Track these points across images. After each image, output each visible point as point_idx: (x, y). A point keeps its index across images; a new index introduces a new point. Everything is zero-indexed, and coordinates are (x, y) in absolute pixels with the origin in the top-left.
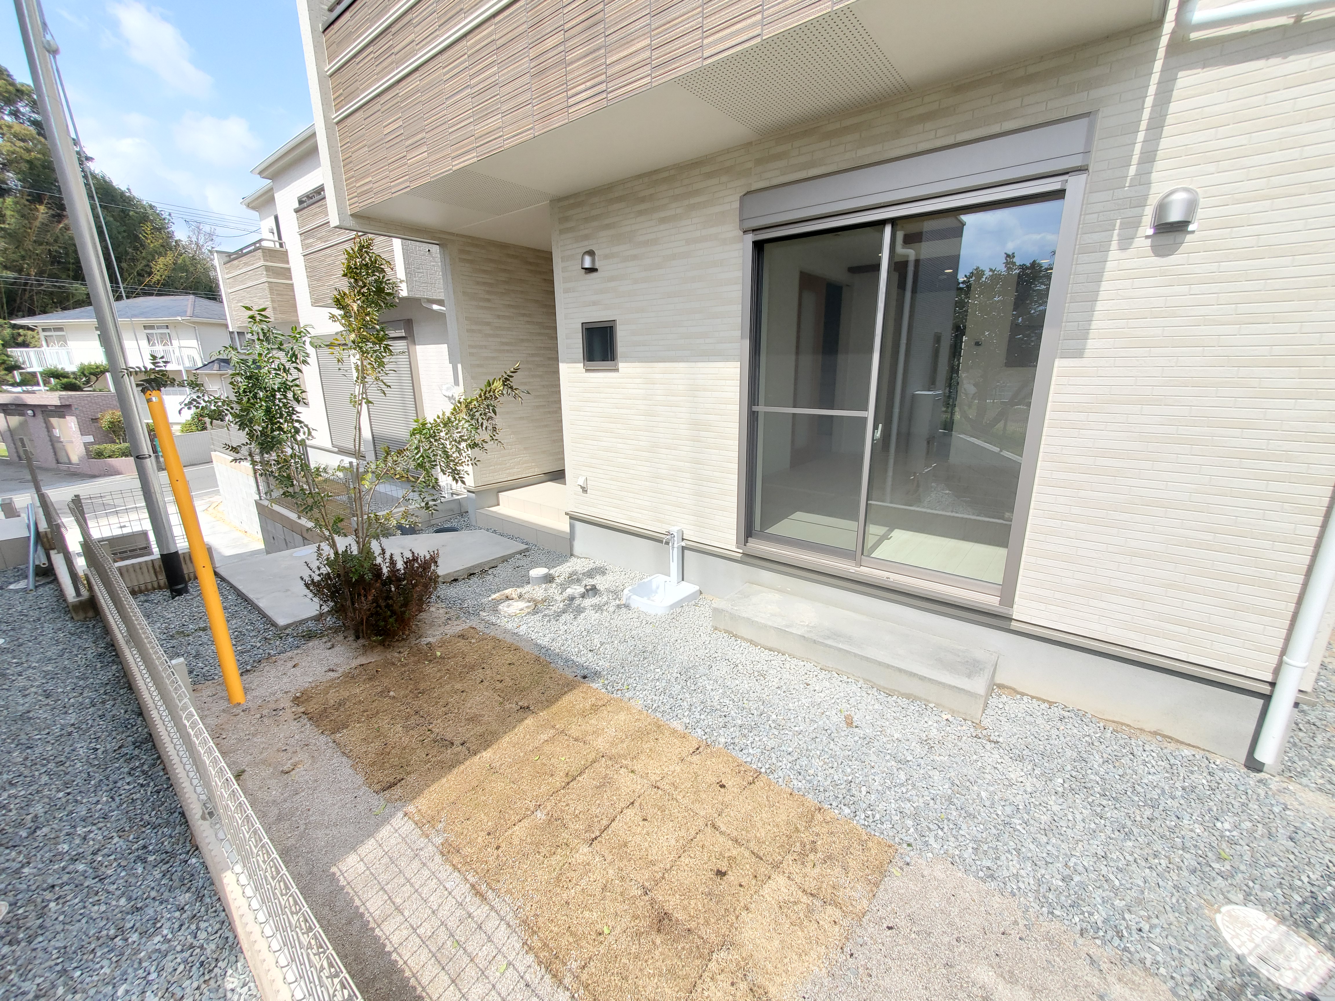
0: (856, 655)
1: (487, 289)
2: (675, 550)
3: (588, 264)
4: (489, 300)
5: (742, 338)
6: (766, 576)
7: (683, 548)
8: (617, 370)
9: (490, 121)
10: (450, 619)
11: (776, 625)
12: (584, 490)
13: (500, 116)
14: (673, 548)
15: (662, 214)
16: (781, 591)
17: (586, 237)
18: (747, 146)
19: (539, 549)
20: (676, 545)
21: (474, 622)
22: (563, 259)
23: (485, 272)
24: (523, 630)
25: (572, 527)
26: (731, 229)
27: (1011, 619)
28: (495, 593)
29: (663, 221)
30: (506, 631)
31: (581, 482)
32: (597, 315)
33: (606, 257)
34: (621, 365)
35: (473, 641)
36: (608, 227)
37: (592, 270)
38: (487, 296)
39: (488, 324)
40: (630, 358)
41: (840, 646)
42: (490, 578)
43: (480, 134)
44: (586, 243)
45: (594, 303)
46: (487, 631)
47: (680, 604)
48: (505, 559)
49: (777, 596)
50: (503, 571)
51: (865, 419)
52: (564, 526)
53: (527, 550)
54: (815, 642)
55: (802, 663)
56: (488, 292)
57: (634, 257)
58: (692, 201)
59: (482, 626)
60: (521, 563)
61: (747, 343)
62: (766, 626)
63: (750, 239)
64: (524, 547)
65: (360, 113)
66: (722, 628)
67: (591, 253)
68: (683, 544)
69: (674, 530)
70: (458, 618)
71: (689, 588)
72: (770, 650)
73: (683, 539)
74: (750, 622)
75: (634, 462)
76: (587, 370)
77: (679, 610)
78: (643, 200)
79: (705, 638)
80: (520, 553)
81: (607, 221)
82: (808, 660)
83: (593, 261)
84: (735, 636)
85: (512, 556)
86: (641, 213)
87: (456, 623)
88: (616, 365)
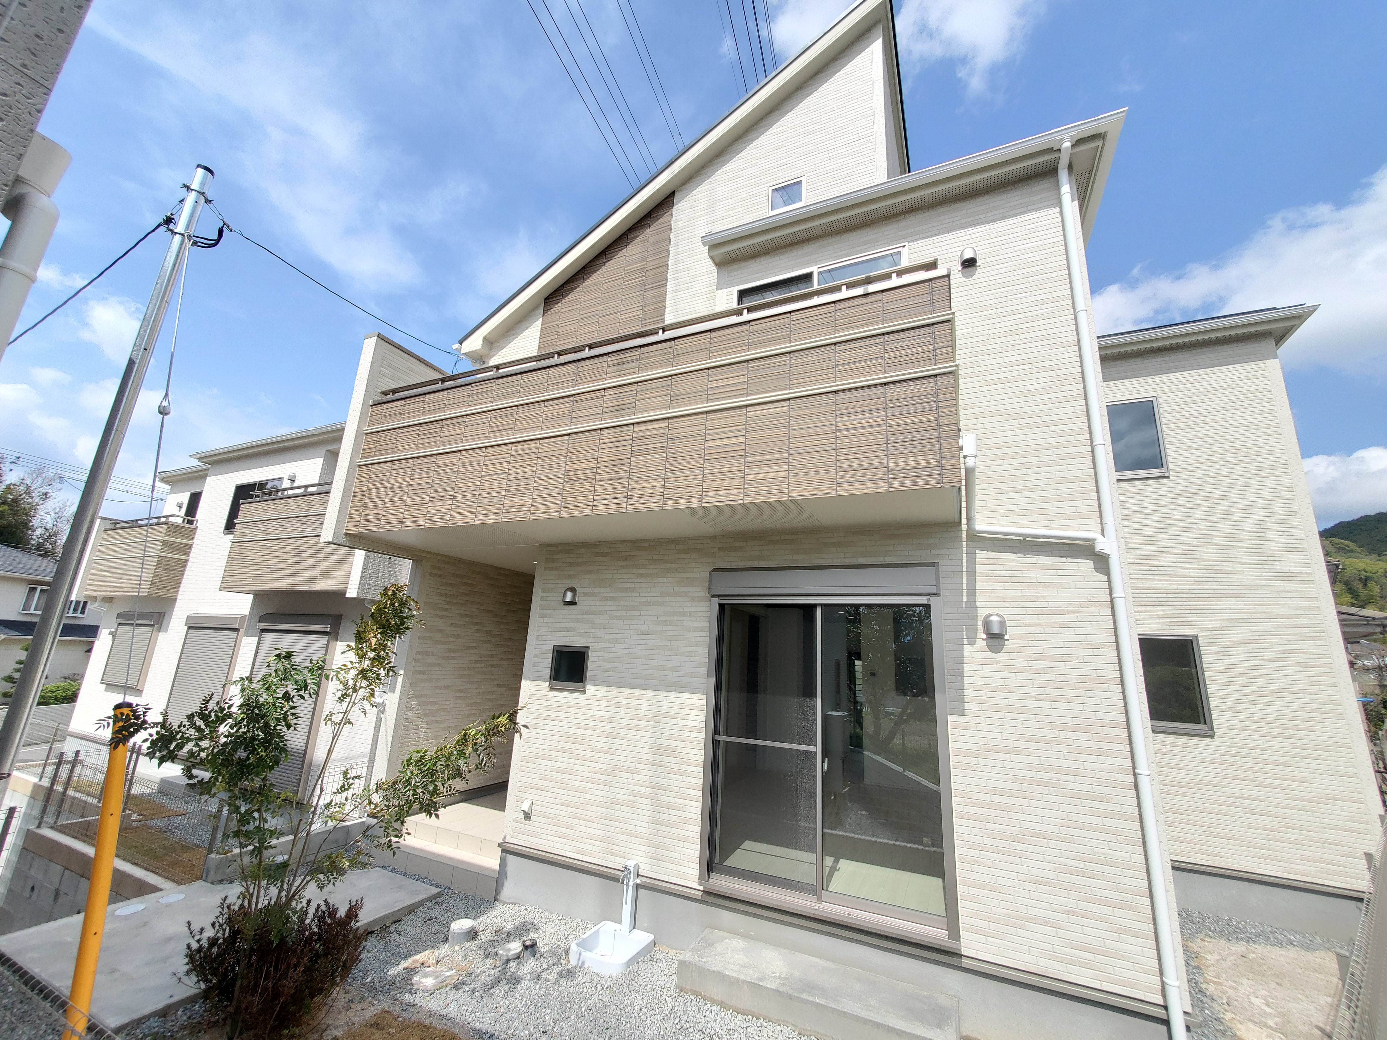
0: (834, 1011)
1: (448, 599)
2: (631, 888)
3: (569, 597)
4: (446, 610)
5: (708, 676)
6: (727, 917)
7: (638, 886)
8: (584, 692)
9: (521, 498)
10: (351, 1001)
11: (748, 979)
12: (527, 816)
13: (531, 497)
14: (628, 886)
15: (641, 571)
16: (744, 936)
17: (570, 577)
18: (713, 538)
19: (454, 893)
20: (631, 883)
21: (385, 1003)
22: (544, 590)
23: (450, 585)
24: (452, 1010)
25: (503, 863)
26: (700, 591)
27: (961, 955)
28: (405, 958)
29: (641, 575)
30: (431, 1014)
31: (526, 807)
32: (571, 640)
33: (586, 594)
34: (588, 687)
35: (392, 1031)
36: (591, 572)
37: (573, 603)
38: (446, 606)
39: (441, 631)
40: (599, 682)
41: (817, 1000)
42: (394, 936)
43: (508, 505)
44: (569, 581)
45: (568, 630)
46: (405, 1015)
47: (634, 960)
48: (411, 909)
49: (739, 943)
50: (412, 927)
51: (815, 753)
52: (492, 861)
53: (439, 895)
54: (791, 997)
55: (779, 1028)
56: (448, 603)
57: (613, 599)
58: (668, 566)
59: (397, 1008)
60: (434, 913)
61: (712, 681)
62: (738, 980)
63: (716, 601)
64: (435, 890)
65: (390, 464)
66: (688, 988)
67: (573, 590)
68: (638, 881)
69: (631, 864)
70: (362, 999)
71: (642, 938)
72: (743, 1014)
73: (638, 875)
74: (721, 977)
75: (591, 785)
76: (552, 689)
77: (635, 968)
78: (626, 558)
79: (671, 1003)
80: (430, 899)
81: (591, 568)
82: (785, 1023)
83: (574, 596)
84: (704, 998)
85: (420, 904)
86: (623, 567)
87: (360, 1006)
88: (584, 687)
